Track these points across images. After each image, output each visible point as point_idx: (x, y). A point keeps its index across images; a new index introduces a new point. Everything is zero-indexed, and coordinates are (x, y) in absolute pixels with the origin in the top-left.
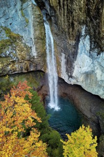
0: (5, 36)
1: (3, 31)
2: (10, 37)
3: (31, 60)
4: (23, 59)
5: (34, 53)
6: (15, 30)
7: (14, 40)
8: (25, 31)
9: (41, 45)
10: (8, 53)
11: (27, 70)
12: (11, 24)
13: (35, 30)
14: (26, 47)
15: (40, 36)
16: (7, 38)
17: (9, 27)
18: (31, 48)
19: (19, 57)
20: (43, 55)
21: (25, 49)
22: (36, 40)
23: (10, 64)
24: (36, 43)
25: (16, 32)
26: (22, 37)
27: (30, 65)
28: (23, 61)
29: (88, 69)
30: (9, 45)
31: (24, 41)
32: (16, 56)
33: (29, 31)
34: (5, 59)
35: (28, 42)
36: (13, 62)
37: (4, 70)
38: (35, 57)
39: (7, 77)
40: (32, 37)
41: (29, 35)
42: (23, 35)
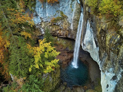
0: (60, 15)
1: (60, 13)
3: (69, 30)
4: (65, 29)
6: (66, 13)
7: (64, 18)
8: (70, 15)
9: (76, 24)
10: (59, 23)
11: (66, 36)
12: (64, 10)
13: (75, 15)
14: (68, 23)
15: (77, 19)
16: (61, 16)
17: (63, 11)
18: (71, 24)
19: (64, 27)
20: (76, 30)
21: (68, 24)
22: (74, 20)
23: (59, 30)
24: (74, 22)
25: (65, 14)
26: (68, 17)
27: (68, 34)
28: (65, 30)
30: (61, 20)
31: (68, 20)
32: (62, 26)
33: (72, 15)
34: (57, 26)
35: (70, 21)
36: (61, 29)
37: (56, 33)
38: (72, 30)
39: (56, 37)
40: (73, 18)
41: (71, 17)
42: (69, 17)
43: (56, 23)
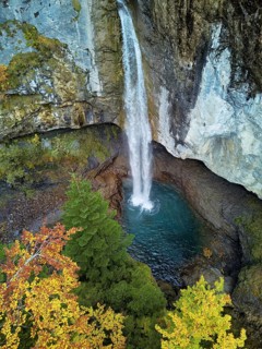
0: (23, 44)
1: (20, 32)
2: (37, 47)
3: (89, 101)
4: (69, 100)
5: (96, 85)
6: (49, 29)
7: (46, 53)
8: (73, 30)
9: (113, 66)
10: (33, 85)
11: (81, 124)
12: (36, 14)
13: (97, 30)
14: (77, 72)
15: (110, 45)
16: (31, 50)
17: (33, 22)
18: (88, 72)
19: (61, 94)
20: (117, 90)
21: (74, 75)
22: (100, 53)
23: (40, 111)
24: (100, 61)
25: (52, 34)
26: (66, 47)
27: (87, 113)
28: (69, 103)
29: (221, 128)
30: (36, 67)
31: (70, 57)
32: (53, 91)
33: (83, 33)
34: (28, 99)
35: (80, 60)
36: (48, 106)
37: (28, 125)
38: (99, 95)
39: (35, 139)
40: (91, 46)
41: (83, 42)
42: (69, 42)
43: (18, 86)
